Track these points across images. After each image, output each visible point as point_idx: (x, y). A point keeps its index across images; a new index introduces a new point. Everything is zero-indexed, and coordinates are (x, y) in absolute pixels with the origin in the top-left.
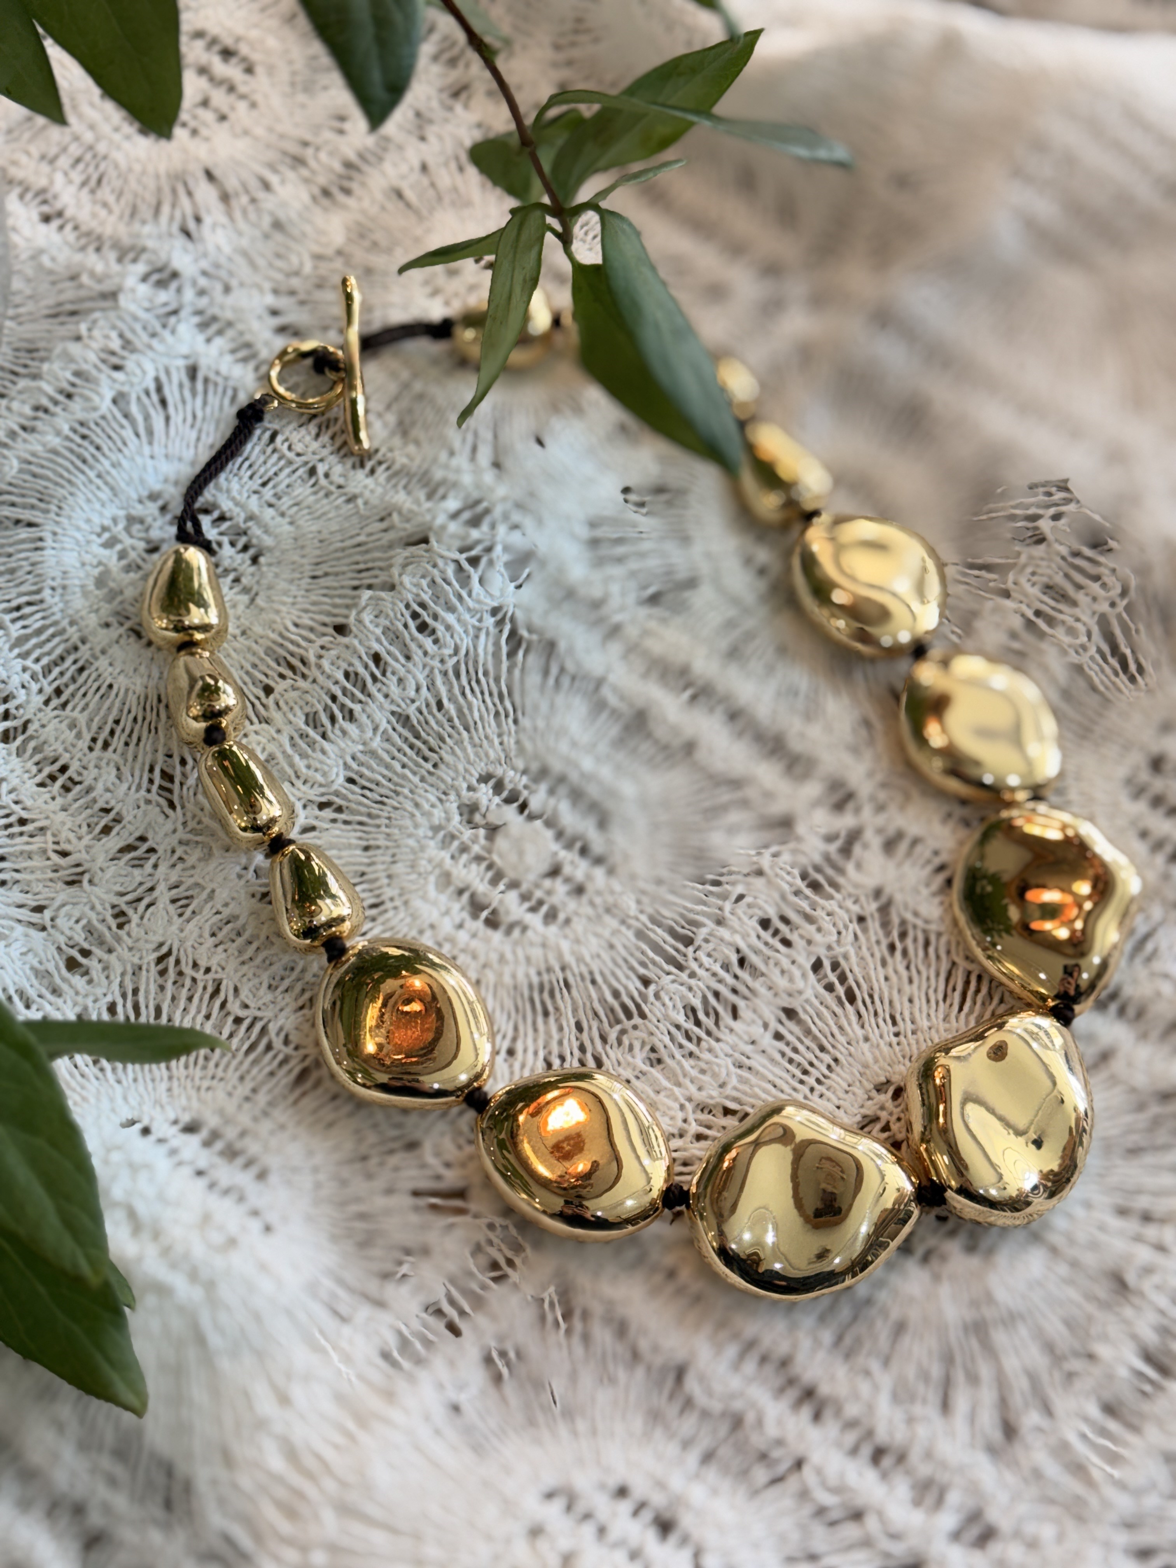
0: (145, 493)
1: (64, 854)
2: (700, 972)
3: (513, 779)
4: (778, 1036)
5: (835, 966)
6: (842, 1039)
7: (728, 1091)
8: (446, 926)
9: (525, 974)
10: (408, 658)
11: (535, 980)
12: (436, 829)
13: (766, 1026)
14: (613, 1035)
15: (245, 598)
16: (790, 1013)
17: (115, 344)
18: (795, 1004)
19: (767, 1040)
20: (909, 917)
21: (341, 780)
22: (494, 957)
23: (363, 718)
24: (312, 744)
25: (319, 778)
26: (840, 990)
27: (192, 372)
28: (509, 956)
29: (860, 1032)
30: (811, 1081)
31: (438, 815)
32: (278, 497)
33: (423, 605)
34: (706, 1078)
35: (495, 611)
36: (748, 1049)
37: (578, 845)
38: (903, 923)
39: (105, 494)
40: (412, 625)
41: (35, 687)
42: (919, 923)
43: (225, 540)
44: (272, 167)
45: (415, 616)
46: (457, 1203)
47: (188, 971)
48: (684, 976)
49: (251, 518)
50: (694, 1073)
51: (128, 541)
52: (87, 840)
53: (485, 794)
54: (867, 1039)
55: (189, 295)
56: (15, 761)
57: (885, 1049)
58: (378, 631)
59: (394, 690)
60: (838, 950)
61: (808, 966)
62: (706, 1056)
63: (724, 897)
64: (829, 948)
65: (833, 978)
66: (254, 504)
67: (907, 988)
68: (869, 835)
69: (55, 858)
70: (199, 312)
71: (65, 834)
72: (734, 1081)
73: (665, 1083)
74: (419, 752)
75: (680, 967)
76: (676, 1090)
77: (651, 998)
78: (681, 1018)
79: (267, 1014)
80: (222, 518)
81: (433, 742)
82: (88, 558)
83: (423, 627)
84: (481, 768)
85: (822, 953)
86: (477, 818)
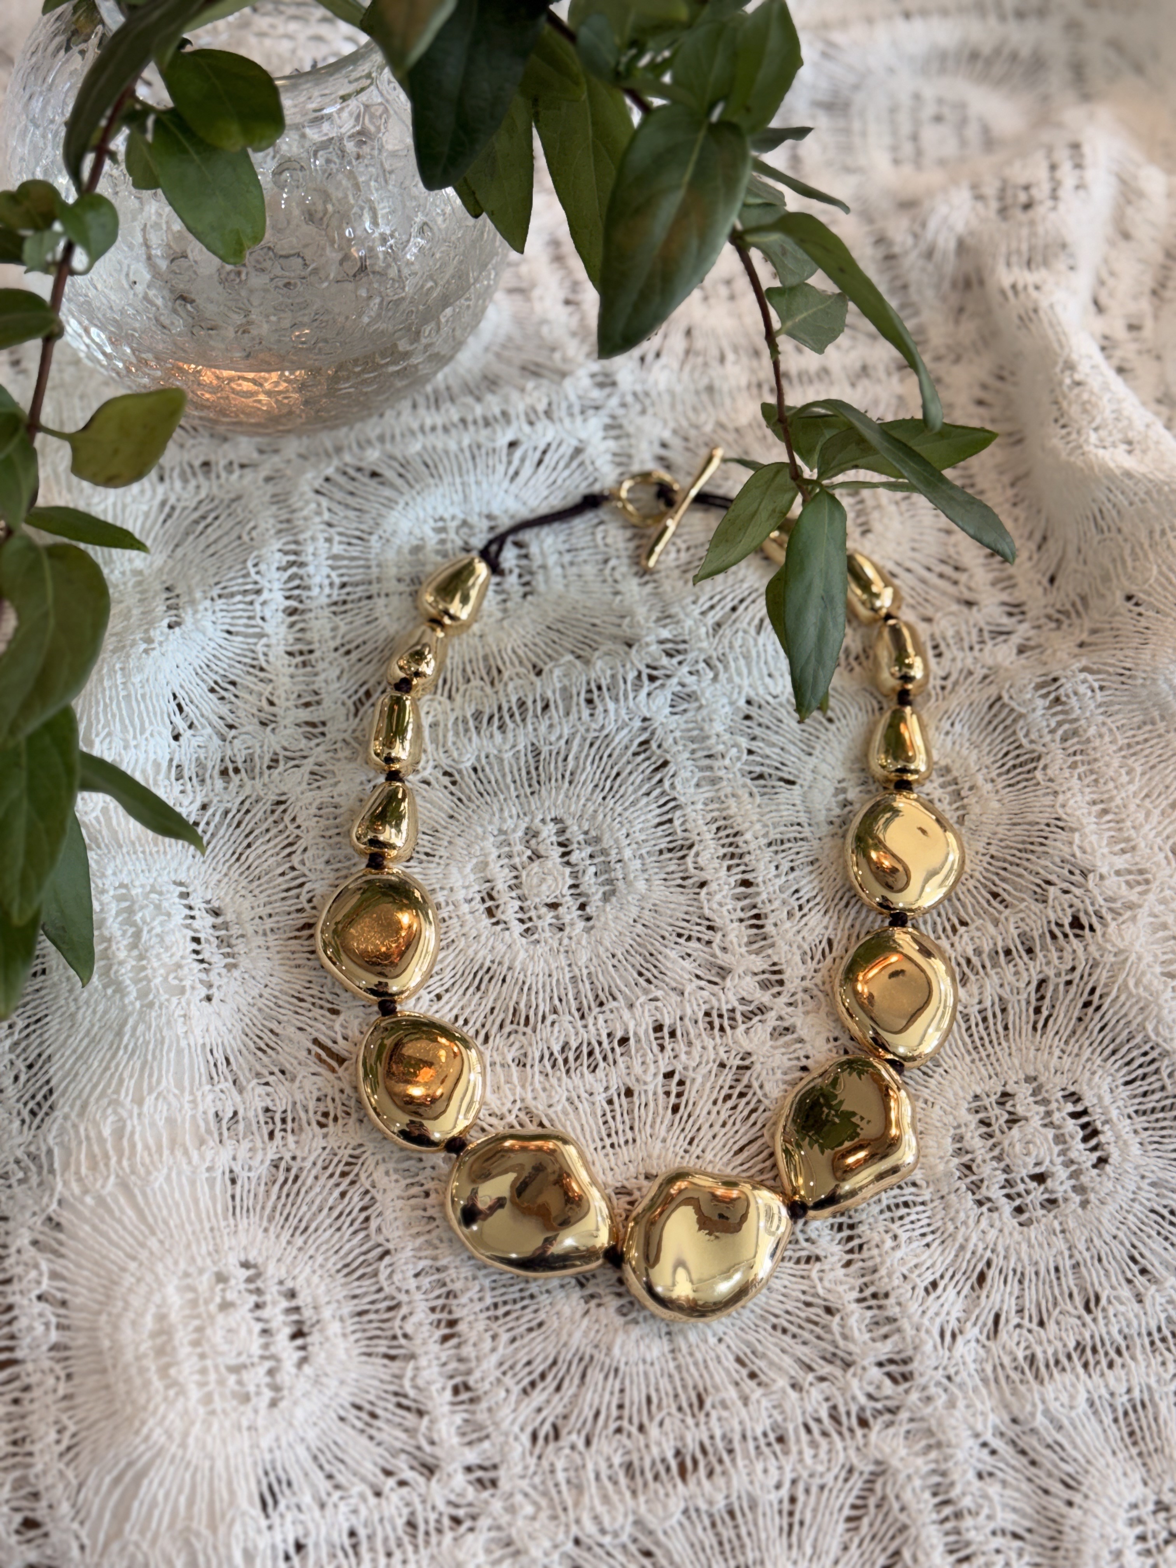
0: (485, 511)
1: (272, 703)
2: (591, 1027)
3: (575, 833)
4: (610, 1102)
5: (681, 1083)
6: (648, 1130)
7: (550, 1112)
8: (461, 895)
9: (484, 956)
10: (568, 714)
11: (487, 964)
12: (501, 832)
13: (607, 1089)
14: (508, 1028)
15: (499, 615)
16: (629, 1093)
17: (541, 407)
18: (636, 1088)
19: (600, 1098)
20: (756, 1085)
21: (468, 764)
22: (474, 933)
23: (510, 735)
24: (467, 730)
25: (455, 754)
26: (673, 1099)
27: (578, 451)
28: (483, 939)
29: (663, 1133)
30: (608, 1142)
31: (510, 824)
32: (572, 564)
33: (599, 688)
34: (543, 1095)
35: (645, 720)
36: (584, 1095)
37: (582, 900)
38: (748, 1086)
39: (458, 498)
40: (583, 695)
41: (327, 590)
42: (760, 1093)
43: (516, 571)
44: (736, 349)
45: (589, 691)
46: (334, 1064)
47: (287, 818)
48: (579, 1023)
49: (544, 567)
50: (538, 1086)
51: (452, 535)
52: (290, 704)
53: (549, 832)
54: (664, 1141)
55: (614, 402)
56: (283, 629)
57: (670, 1155)
58: (558, 685)
59: (543, 729)
60: (690, 1074)
61: (663, 1070)
62: (554, 1081)
63: (646, 992)
64: (685, 1068)
65: (674, 1090)
66: (552, 560)
67: (717, 1127)
68: (771, 1016)
69: (264, 703)
70: (613, 417)
71: (281, 692)
72: (559, 1108)
73: (515, 1079)
74: (530, 779)
75: (582, 1017)
76: (519, 1089)
77: (548, 1022)
78: (556, 1048)
79: (312, 876)
80: (526, 556)
81: (543, 777)
82: (417, 532)
83: (590, 701)
84: (560, 813)
85: (679, 1068)
86: (533, 842)
